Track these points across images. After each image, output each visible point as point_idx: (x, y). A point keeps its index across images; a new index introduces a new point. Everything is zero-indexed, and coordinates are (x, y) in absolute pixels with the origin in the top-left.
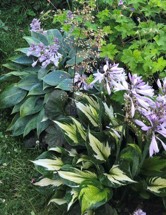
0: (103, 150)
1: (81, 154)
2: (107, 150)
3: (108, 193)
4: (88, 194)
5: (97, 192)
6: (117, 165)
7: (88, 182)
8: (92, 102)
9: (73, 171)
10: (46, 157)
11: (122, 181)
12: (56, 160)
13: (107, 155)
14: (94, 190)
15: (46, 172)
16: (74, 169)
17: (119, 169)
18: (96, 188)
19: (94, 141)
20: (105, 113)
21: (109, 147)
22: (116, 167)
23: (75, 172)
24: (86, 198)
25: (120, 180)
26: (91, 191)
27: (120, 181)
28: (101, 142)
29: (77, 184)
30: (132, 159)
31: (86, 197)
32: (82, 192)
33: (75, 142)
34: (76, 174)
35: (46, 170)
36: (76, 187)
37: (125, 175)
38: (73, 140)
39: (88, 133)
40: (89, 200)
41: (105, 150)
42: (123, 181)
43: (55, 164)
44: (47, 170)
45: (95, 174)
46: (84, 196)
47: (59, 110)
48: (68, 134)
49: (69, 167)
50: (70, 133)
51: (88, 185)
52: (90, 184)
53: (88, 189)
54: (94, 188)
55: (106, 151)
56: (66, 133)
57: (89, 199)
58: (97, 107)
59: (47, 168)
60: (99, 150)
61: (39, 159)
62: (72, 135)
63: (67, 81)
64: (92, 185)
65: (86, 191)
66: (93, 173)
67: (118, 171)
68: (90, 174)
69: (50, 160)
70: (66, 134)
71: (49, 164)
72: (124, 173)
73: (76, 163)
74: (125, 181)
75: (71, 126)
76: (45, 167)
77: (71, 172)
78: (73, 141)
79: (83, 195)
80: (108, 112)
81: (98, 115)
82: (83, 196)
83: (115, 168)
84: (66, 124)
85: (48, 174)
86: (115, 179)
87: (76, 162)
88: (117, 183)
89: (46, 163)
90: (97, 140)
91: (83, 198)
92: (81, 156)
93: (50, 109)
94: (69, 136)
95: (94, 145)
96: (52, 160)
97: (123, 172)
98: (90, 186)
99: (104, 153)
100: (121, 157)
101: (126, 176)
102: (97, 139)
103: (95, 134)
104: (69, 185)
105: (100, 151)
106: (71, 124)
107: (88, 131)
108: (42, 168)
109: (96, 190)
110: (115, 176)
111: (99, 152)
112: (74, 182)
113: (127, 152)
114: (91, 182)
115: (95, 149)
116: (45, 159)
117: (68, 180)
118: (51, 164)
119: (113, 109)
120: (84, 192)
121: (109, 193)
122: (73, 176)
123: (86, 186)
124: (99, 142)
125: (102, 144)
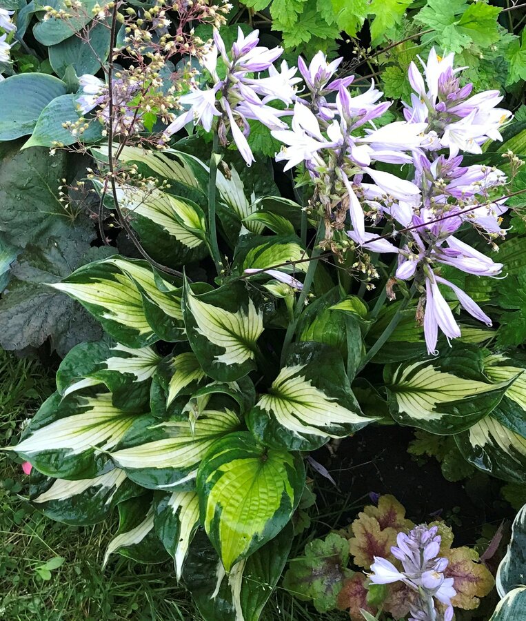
0: (241, 327)
1: (170, 358)
2: (251, 324)
3: (286, 464)
4: (232, 501)
5: (253, 475)
6: (295, 367)
7: (219, 455)
8: (162, 168)
9: (161, 434)
10: (54, 416)
11: (329, 425)
12: (92, 408)
13: (254, 334)
14: (243, 472)
15: (71, 465)
16: (165, 427)
17: (307, 385)
18: (246, 461)
19: (208, 316)
20: (222, 204)
21: (257, 313)
22: (295, 376)
23: (168, 437)
24: (229, 524)
25: (323, 425)
26: (238, 485)
27: (322, 429)
28: (233, 311)
29: (183, 472)
30: (338, 335)
31: (228, 520)
32: (211, 508)
33: (143, 331)
34: (174, 439)
35: (67, 455)
36: (182, 481)
37: (336, 404)
38: (135, 325)
39: (186, 300)
40: (242, 525)
41: (246, 326)
42: (332, 425)
43: (93, 422)
44: (72, 453)
45: (231, 409)
46: (221, 517)
47: (48, 207)
48: (114, 314)
49: (144, 430)
50: (121, 306)
51: (223, 468)
52: (228, 459)
53: (227, 482)
54: (242, 467)
55: (251, 326)
56: (108, 311)
57: (241, 520)
58: (182, 177)
59: (69, 449)
60: (228, 334)
61: (33, 432)
62: (130, 308)
63: (58, 109)
64: (233, 461)
65: (224, 493)
66: (225, 412)
67: (306, 392)
68: (217, 417)
69: (71, 418)
70: (107, 316)
71: (71, 431)
72: (332, 399)
73: (166, 406)
74: (341, 424)
75: (118, 282)
76: (62, 449)
77: (157, 440)
78: (136, 332)
79: (217, 515)
80: (228, 191)
81: (203, 220)
82: (219, 521)
83: (291, 378)
84: (99, 282)
85: (77, 467)
86: (305, 424)
87: (165, 400)
88: (313, 435)
89: (60, 434)
90: (219, 312)
91: (220, 524)
92: (171, 363)
93: (12, 213)
94: (119, 321)
95: (211, 326)
96: (81, 416)
97: (325, 397)
98: (228, 464)
99: (243, 334)
100: (303, 338)
101: (340, 408)
102: (218, 308)
103: (212, 297)
104: (160, 487)
105: (233, 334)
106: (117, 276)
107: (185, 293)
108: (54, 457)
109: (249, 469)
110: (300, 407)
111: (231, 338)
112: (172, 469)
113: (320, 317)
114: (228, 450)
115: (218, 336)
116: (54, 423)
117: (151, 468)
118: (80, 429)
119: (241, 180)
120: (219, 504)
121: (291, 464)
122: (164, 449)
123: (220, 474)
124: (227, 312)
125: (237, 314)
